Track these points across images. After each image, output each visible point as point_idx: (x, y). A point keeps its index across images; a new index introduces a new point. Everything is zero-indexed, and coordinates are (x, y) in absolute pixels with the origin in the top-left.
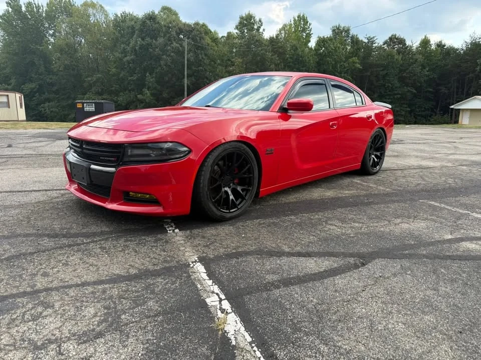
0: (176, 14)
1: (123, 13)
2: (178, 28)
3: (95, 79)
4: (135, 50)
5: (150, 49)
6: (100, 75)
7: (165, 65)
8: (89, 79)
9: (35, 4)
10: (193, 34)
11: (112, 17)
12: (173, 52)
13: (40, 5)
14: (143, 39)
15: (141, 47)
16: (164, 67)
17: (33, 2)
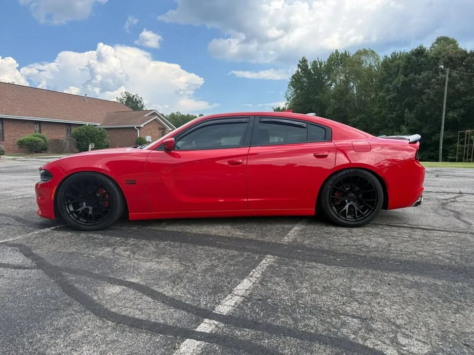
0: (453, 42)
1: (393, 53)
2: (448, 57)
3: (357, 119)
4: (398, 88)
5: (412, 85)
6: (363, 116)
7: (427, 99)
8: (353, 119)
9: (319, 62)
10: (467, 60)
11: (382, 60)
12: (437, 84)
13: (323, 61)
14: (406, 76)
15: (404, 83)
16: (426, 101)
17: (317, 60)
